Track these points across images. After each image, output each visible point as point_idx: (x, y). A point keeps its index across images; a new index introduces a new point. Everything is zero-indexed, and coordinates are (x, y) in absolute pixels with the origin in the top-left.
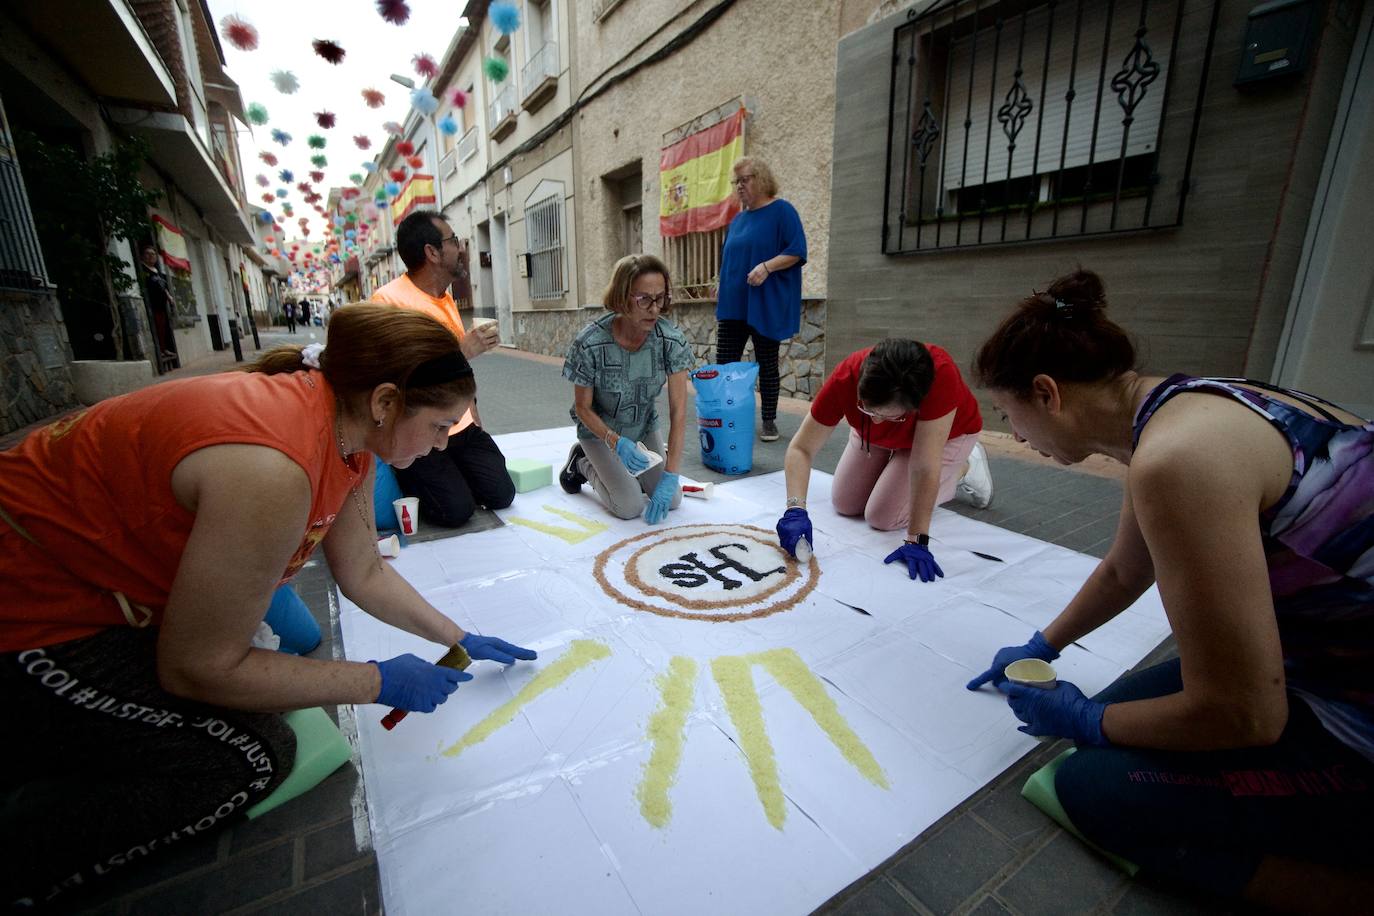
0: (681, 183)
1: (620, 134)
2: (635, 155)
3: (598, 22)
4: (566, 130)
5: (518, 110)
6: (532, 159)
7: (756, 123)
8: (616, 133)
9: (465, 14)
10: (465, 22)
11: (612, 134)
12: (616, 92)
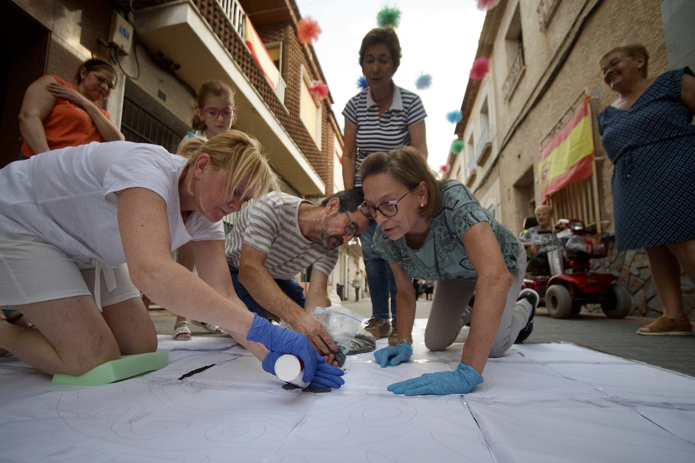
0: (547, 167)
1: (522, 156)
2: (530, 164)
3: (507, 102)
4: (497, 167)
5: (475, 166)
6: (482, 189)
7: (602, 103)
8: (519, 156)
9: (455, 133)
10: (456, 137)
11: (517, 158)
12: (518, 133)
